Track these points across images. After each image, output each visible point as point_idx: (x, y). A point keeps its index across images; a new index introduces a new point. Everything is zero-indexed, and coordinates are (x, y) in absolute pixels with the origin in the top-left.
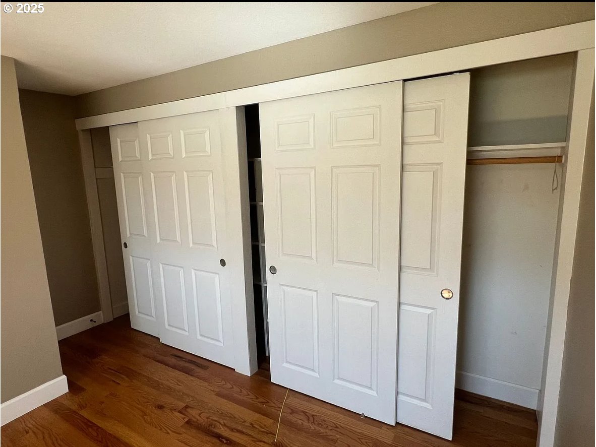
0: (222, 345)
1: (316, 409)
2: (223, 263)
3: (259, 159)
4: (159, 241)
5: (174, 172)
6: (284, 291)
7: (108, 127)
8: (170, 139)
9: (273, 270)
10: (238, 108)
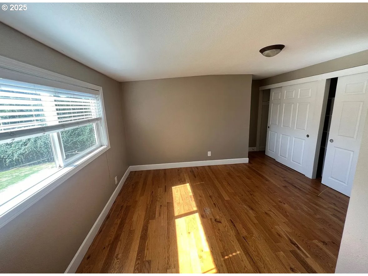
0: (301, 165)
1: (342, 196)
2: (308, 136)
3: (333, 98)
4: (282, 126)
5: (293, 103)
6: (335, 149)
7: (270, 89)
8: (294, 92)
9: (332, 141)
10: (327, 80)
